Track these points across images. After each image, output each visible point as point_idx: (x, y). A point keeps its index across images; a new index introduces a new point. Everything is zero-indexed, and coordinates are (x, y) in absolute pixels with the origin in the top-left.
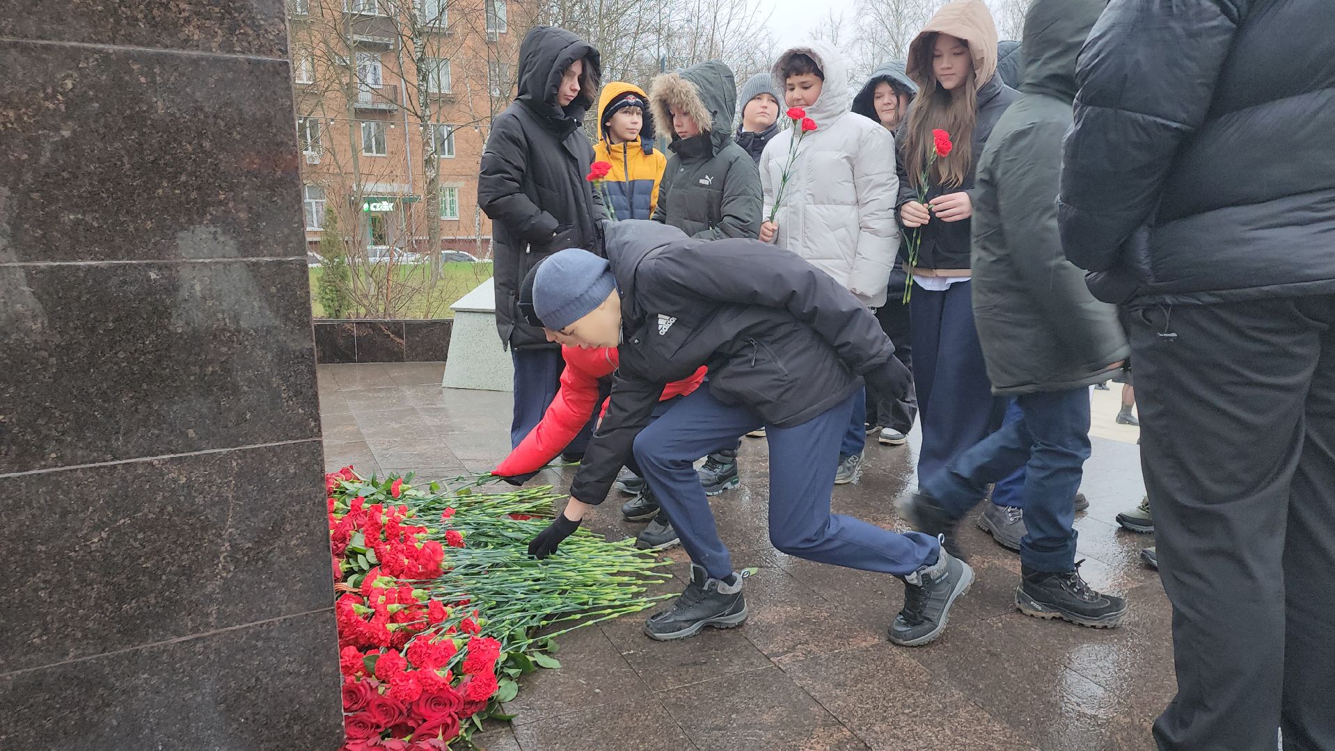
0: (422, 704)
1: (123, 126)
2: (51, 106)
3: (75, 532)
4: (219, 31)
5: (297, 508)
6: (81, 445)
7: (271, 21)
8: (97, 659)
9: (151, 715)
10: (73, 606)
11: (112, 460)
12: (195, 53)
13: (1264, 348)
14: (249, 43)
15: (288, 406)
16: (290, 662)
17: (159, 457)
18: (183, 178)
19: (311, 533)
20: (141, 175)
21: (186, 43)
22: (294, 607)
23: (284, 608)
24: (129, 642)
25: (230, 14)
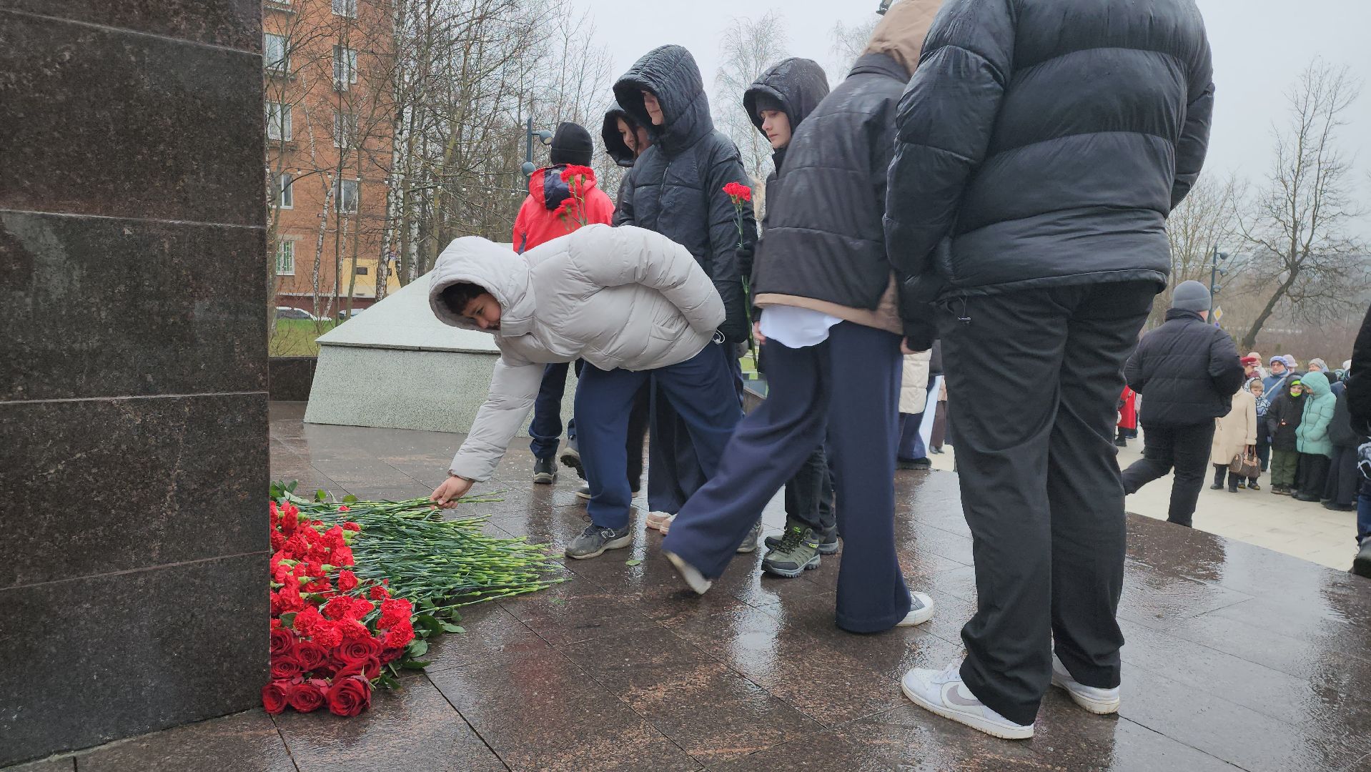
0: (343, 650)
1: (112, 97)
2: (49, 73)
3: (33, 462)
4: (204, 24)
5: (241, 455)
6: (47, 380)
7: (249, 20)
8: (42, 586)
9: (89, 645)
10: (25, 533)
11: (74, 397)
12: (180, 41)
13: (1029, 327)
14: (229, 37)
15: (241, 360)
16: (224, 601)
17: (117, 398)
18: (162, 147)
19: (252, 479)
20: (124, 141)
21: (173, 31)
22: (231, 548)
23: (222, 548)
24: (74, 572)
25: (214, 10)
